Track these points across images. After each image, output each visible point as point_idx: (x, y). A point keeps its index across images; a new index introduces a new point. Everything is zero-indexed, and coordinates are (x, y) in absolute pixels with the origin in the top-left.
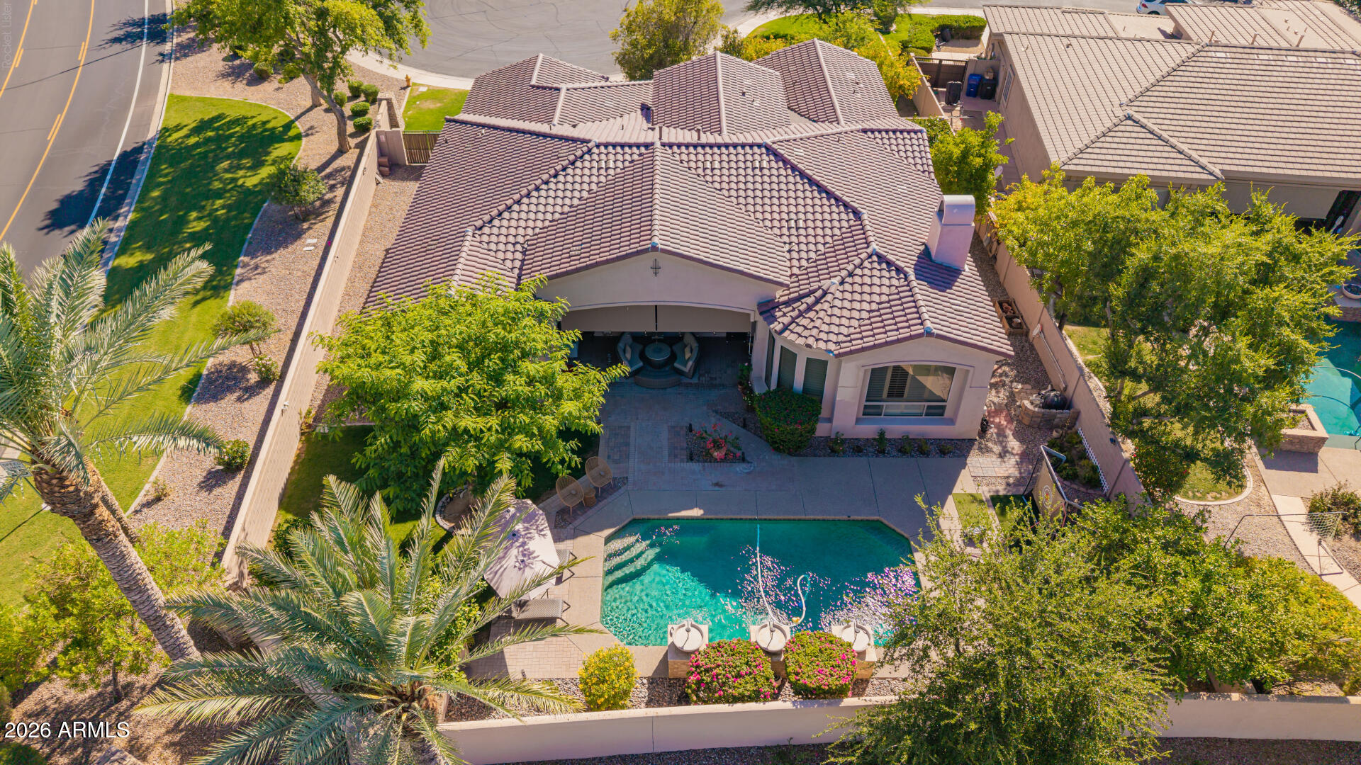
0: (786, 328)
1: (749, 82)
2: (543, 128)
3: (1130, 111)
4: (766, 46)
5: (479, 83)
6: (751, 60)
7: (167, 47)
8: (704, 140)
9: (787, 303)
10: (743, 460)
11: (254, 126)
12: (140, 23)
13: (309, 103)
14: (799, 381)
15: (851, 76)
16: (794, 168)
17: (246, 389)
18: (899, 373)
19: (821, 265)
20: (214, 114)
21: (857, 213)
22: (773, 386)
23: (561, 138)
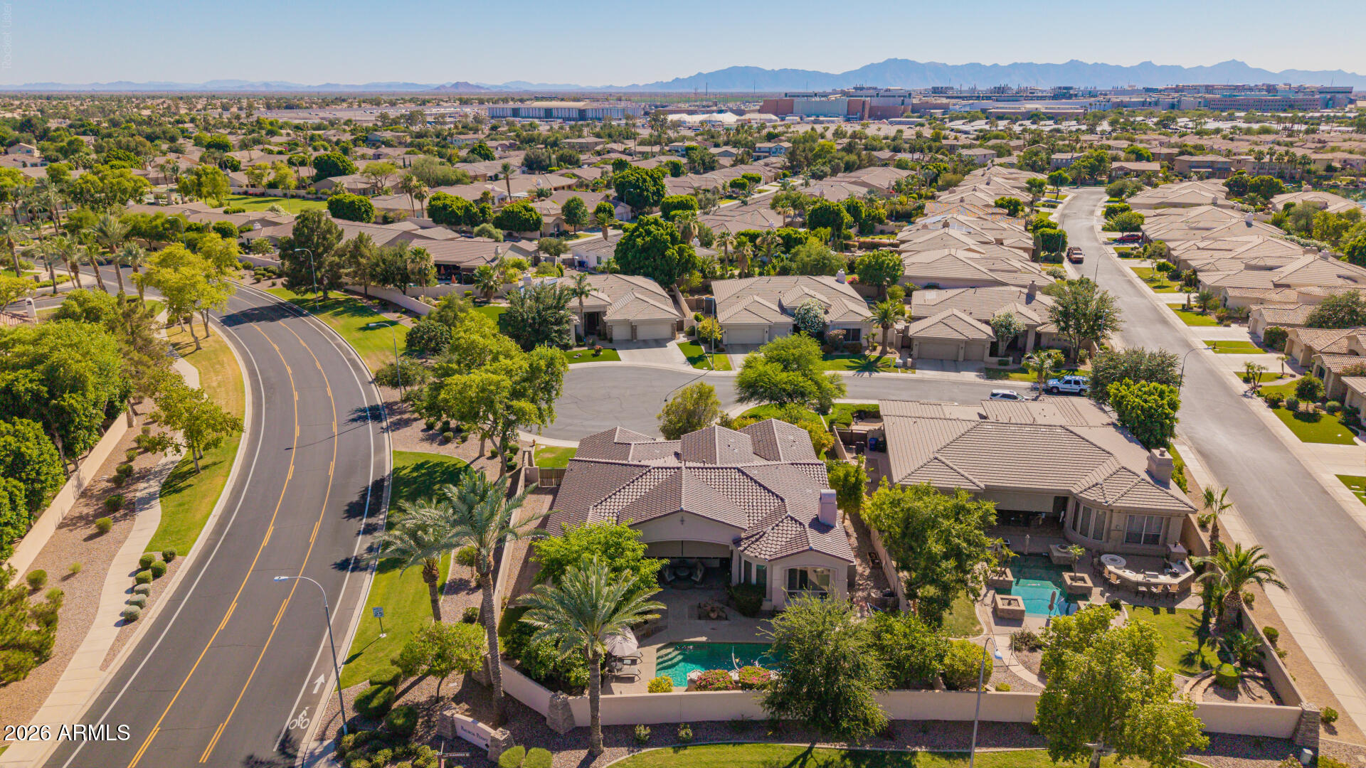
0: (745, 549)
1: (733, 440)
2: (624, 462)
3: (937, 455)
4: (745, 422)
5: (583, 442)
6: (736, 429)
7: (384, 424)
8: (706, 465)
9: (747, 539)
10: (726, 619)
11: (448, 467)
12: (364, 410)
13: (477, 455)
14: (754, 579)
15: (791, 438)
16: (751, 479)
17: (470, 590)
18: (804, 574)
19: (764, 522)
20: (423, 461)
21: (782, 500)
22: (742, 581)
23: (635, 466)
